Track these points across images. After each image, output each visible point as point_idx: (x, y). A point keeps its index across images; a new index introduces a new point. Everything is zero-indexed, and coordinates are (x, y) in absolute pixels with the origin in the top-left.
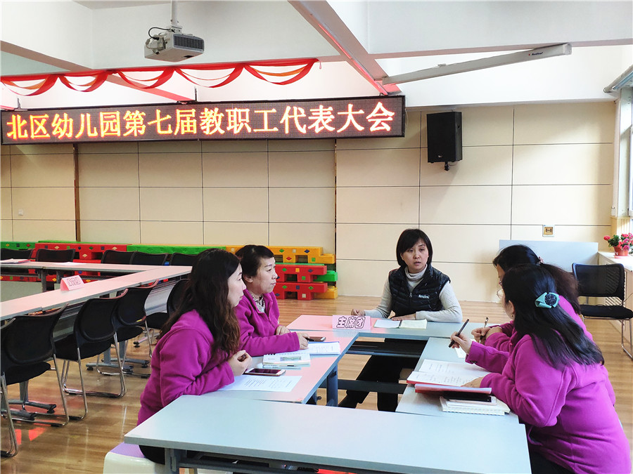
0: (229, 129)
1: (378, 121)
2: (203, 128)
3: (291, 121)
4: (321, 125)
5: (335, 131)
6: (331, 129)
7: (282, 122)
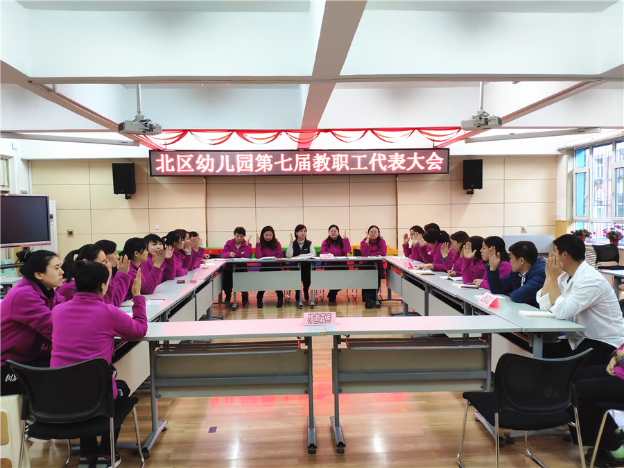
0: (333, 167)
1: (433, 164)
2: (314, 167)
3: (377, 163)
4: (396, 165)
5: (406, 170)
6: (403, 168)
7: (370, 163)
